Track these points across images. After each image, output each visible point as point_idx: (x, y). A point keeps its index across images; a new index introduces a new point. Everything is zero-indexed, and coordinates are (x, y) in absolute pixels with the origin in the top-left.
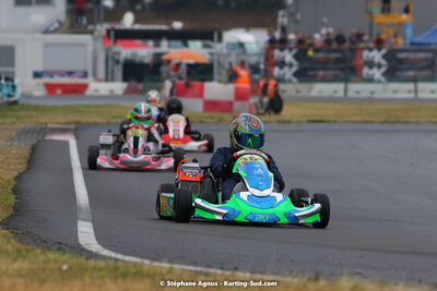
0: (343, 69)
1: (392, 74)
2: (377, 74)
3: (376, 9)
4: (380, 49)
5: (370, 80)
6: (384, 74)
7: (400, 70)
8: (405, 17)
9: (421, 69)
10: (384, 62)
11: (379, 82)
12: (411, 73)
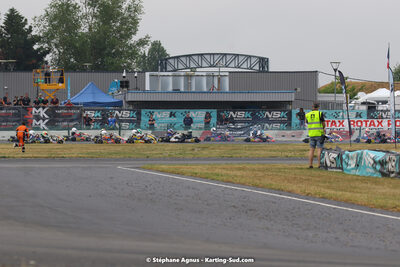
0: (18, 121)
1: (52, 124)
2: (42, 124)
3: (41, 80)
4: (44, 108)
5: (37, 128)
6: (46, 124)
7: (58, 122)
8: (60, 84)
9: (72, 121)
10: (46, 116)
11: (44, 129)
12: (65, 124)
